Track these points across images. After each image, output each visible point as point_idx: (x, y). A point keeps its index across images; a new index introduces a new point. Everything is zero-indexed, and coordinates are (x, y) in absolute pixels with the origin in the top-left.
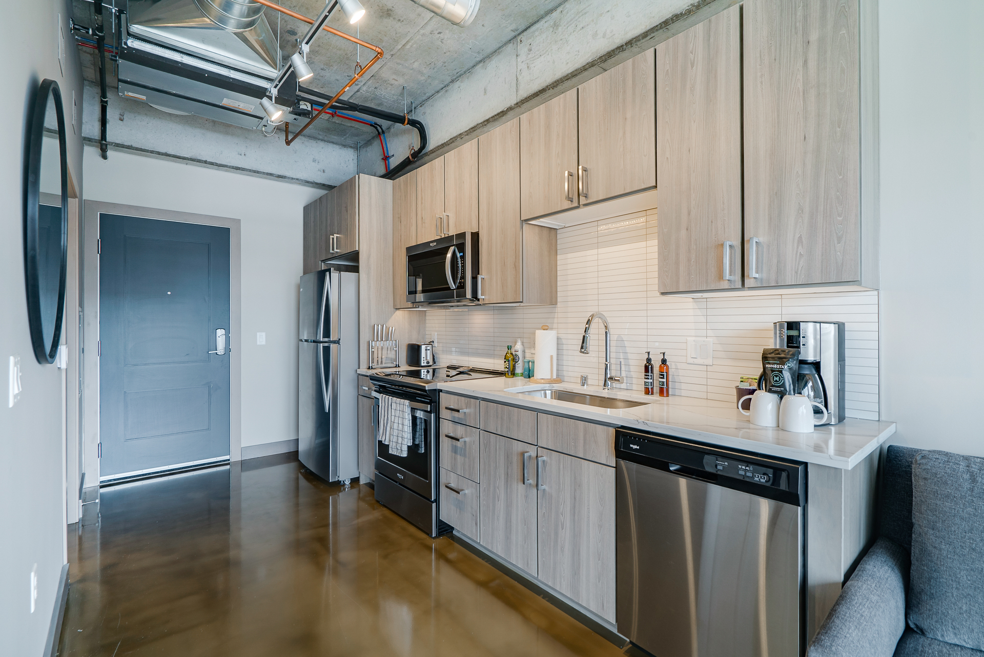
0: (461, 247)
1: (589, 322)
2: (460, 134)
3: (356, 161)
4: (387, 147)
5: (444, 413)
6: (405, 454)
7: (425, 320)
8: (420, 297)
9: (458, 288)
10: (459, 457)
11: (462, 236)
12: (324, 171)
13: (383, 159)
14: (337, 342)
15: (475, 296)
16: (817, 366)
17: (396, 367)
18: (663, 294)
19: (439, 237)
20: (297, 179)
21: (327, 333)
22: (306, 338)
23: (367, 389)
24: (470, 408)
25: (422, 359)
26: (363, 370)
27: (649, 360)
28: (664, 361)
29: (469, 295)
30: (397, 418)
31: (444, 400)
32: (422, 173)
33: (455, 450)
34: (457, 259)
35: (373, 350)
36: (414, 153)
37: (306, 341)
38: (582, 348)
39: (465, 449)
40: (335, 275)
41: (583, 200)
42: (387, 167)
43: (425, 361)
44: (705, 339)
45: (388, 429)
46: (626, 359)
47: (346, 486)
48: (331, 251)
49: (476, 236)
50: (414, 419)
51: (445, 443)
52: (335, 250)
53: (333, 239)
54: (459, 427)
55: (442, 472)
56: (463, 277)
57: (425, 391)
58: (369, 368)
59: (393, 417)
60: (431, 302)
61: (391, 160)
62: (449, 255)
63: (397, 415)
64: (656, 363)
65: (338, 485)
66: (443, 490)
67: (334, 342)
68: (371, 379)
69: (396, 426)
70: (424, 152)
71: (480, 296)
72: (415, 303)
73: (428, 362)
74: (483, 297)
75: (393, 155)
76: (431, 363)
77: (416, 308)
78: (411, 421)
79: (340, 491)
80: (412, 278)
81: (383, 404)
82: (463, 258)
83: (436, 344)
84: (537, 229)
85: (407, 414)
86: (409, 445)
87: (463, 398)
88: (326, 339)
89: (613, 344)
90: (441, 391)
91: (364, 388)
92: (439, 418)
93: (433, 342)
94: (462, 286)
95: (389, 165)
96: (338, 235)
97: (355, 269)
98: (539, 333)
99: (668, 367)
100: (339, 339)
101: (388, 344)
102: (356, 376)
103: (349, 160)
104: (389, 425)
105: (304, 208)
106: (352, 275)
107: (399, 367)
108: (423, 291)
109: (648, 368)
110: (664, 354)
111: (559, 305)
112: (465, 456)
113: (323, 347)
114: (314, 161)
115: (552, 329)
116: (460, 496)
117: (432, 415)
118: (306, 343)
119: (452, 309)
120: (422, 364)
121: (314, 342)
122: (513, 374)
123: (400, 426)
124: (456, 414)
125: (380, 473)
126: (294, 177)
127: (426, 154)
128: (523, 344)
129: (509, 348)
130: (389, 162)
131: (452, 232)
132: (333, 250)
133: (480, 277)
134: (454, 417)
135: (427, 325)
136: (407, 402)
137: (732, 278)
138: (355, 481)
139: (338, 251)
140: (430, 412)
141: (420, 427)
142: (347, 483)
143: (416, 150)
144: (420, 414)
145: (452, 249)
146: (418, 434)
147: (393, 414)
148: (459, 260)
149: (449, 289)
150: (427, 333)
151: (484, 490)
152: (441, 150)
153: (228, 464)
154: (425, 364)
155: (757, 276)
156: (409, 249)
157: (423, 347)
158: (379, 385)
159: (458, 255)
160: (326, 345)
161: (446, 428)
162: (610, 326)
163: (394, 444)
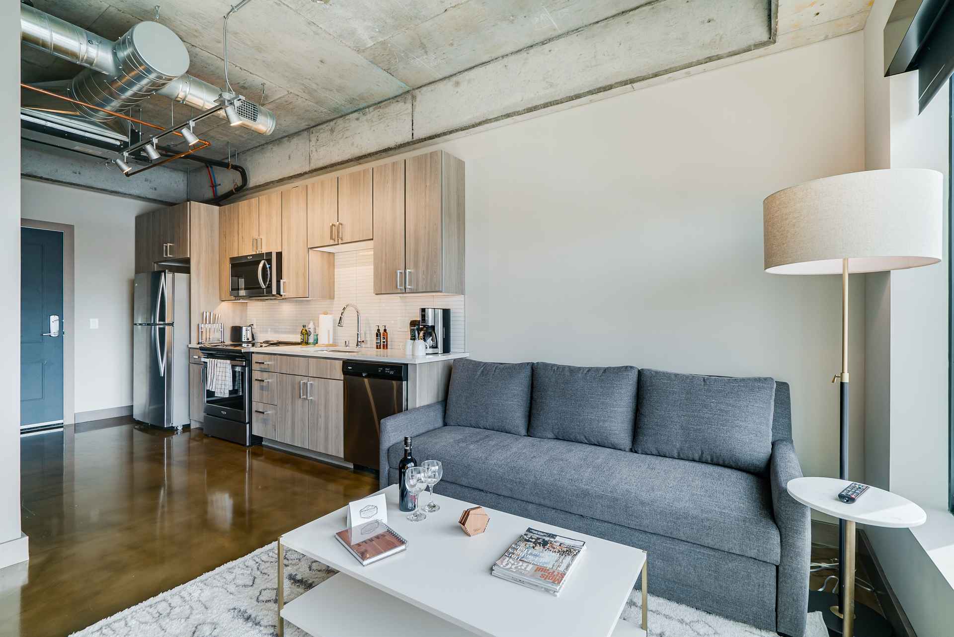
0: (269, 261)
1: (344, 309)
2: (273, 181)
3: (185, 182)
4: (214, 179)
5: (255, 367)
6: (227, 396)
7: (247, 309)
8: (242, 293)
9: (267, 288)
10: (264, 392)
11: (269, 254)
12: (155, 189)
13: (211, 186)
14: (172, 324)
15: (278, 292)
16: (433, 327)
17: (222, 343)
18: (376, 294)
19: (255, 253)
20: (130, 195)
21: (162, 318)
22: (140, 322)
23: (197, 357)
24: (271, 361)
25: (243, 337)
26: (194, 345)
27: (378, 330)
28: (385, 330)
29: (274, 292)
30: (221, 373)
31: (255, 358)
32: (243, 205)
33: (262, 388)
34: (267, 268)
35: (202, 330)
36: (237, 188)
37: (140, 324)
38: (339, 323)
39: (268, 387)
40: (169, 276)
41: (340, 242)
42: (215, 192)
43: (246, 338)
44: (404, 318)
45: (214, 380)
46: (370, 330)
47: (178, 431)
48: (165, 256)
49: (279, 255)
50: (234, 373)
51: (256, 385)
52: (169, 256)
53: (166, 247)
54: (265, 375)
55: (254, 404)
56: (271, 281)
57: (241, 353)
58: (199, 344)
59: (218, 373)
60: (250, 297)
61: (218, 188)
62: (261, 265)
63: (221, 370)
64: (382, 331)
65: (172, 430)
66: (254, 415)
67: (168, 324)
68: (201, 350)
69: (220, 378)
70: (244, 188)
71: (282, 293)
72: (238, 297)
73: (248, 339)
74: (284, 294)
75: (220, 185)
76: (250, 340)
77: (238, 300)
78: (231, 374)
79: (174, 434)
80: (235, 278)
81: (211, 365)
82: (271, 268)
83: (255, 326)
84: (319, 253)
85: (228, 369)
86: (230, 389)
87: (267, 356)
88: (162, 323)
89: (362, 322)
90: (253, 353)
91: (195, 357)
92: (252, 370)
93: (253, 325)
94: (269, 287)
95: (216, 191)
96: (171, 244)
97: (187, 270)
98: (322, 316)
99: (387, 333)
100: (173, 323)
101: (216, 326)
102: (188, 349)
103: (179, 181)
104: (215, 378)
105: (137, 218)
106: (185, 276)
107: (224, 342)
108: (245, 289)
109: (378, 335)
110: (385, 326)
111: (335, 299)
112: (268, 391)
113: (159, 328)
114: (146, 180)
115: (331, 314)
116: (265, 416)
117: (247, 368)
118: (140, 326)
119: (267, 302)
120: (243, 340)
121: (148, 324)
122: (307, 343)
123: (224, 377)
124: (262, 366)
125: (207, 414)
126: (127, 193)
127: (247, 189)
128: (314, 324)
129: (304, 326)
130: (216, 189)
131: (264, 251)
132: (166, 255)
133: (282, 281)
134: (261, 368)
135: (248, 313)
136: (229, 362)
137: (401, 287)
138: (186, 428)
139: (171, 256)
140: (245, 366)
141: (239, 377)
142: (180, 428)
143: (239, 185)
144: (238, 369)
145: (263, 262)
146: (237, 382)
147: (218, 370)
148: (268, 269)
149: (260, 288)
150: (248, 318)
151: (280, 409)
152: (258, 189)
153: (62, 427)
154: (246, 340)
155: (410, 287)
156: (232, 259)
157: (244, 329)
158: (208, 353)
159: (268, 266)
160: (162, 326)
161: (256, 375)
162: (360, 312)
163: (219, 390)
